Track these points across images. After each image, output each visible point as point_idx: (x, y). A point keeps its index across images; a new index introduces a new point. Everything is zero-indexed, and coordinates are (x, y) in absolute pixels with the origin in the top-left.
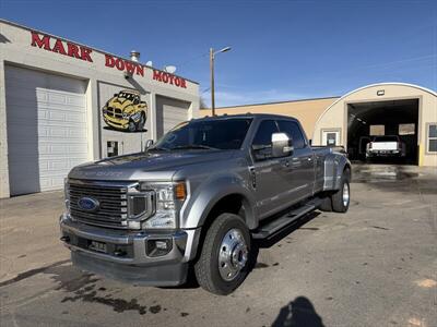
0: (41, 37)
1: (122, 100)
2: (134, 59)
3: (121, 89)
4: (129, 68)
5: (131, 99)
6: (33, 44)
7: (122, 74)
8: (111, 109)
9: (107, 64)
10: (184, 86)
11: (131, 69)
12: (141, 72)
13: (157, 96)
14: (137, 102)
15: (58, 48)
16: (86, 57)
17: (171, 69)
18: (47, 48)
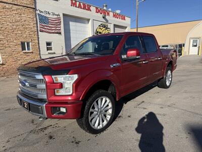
0: (74, 2)
1: (102, 28)
2: (105, 8)
3: (102, 23)
4: (104, 13)
5: (105, 27)
6: (72, 5)
7: (101, 16)
8: (98, 32)
9: (96, 12)
10: (124, 19)
11: (105, 13)
12: (108, 14)
13: (114, 25)
14: (107, 28)
15: (80, 7)
16: (89, 9)
17: (118, 12)
18: (76, 7)
